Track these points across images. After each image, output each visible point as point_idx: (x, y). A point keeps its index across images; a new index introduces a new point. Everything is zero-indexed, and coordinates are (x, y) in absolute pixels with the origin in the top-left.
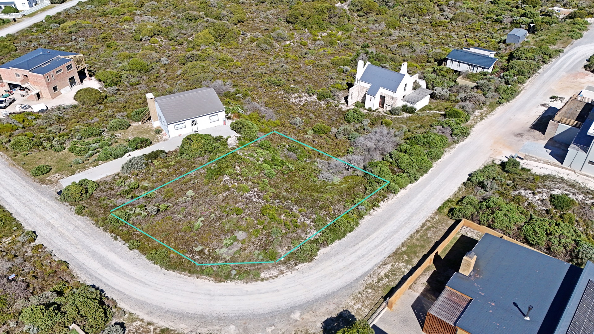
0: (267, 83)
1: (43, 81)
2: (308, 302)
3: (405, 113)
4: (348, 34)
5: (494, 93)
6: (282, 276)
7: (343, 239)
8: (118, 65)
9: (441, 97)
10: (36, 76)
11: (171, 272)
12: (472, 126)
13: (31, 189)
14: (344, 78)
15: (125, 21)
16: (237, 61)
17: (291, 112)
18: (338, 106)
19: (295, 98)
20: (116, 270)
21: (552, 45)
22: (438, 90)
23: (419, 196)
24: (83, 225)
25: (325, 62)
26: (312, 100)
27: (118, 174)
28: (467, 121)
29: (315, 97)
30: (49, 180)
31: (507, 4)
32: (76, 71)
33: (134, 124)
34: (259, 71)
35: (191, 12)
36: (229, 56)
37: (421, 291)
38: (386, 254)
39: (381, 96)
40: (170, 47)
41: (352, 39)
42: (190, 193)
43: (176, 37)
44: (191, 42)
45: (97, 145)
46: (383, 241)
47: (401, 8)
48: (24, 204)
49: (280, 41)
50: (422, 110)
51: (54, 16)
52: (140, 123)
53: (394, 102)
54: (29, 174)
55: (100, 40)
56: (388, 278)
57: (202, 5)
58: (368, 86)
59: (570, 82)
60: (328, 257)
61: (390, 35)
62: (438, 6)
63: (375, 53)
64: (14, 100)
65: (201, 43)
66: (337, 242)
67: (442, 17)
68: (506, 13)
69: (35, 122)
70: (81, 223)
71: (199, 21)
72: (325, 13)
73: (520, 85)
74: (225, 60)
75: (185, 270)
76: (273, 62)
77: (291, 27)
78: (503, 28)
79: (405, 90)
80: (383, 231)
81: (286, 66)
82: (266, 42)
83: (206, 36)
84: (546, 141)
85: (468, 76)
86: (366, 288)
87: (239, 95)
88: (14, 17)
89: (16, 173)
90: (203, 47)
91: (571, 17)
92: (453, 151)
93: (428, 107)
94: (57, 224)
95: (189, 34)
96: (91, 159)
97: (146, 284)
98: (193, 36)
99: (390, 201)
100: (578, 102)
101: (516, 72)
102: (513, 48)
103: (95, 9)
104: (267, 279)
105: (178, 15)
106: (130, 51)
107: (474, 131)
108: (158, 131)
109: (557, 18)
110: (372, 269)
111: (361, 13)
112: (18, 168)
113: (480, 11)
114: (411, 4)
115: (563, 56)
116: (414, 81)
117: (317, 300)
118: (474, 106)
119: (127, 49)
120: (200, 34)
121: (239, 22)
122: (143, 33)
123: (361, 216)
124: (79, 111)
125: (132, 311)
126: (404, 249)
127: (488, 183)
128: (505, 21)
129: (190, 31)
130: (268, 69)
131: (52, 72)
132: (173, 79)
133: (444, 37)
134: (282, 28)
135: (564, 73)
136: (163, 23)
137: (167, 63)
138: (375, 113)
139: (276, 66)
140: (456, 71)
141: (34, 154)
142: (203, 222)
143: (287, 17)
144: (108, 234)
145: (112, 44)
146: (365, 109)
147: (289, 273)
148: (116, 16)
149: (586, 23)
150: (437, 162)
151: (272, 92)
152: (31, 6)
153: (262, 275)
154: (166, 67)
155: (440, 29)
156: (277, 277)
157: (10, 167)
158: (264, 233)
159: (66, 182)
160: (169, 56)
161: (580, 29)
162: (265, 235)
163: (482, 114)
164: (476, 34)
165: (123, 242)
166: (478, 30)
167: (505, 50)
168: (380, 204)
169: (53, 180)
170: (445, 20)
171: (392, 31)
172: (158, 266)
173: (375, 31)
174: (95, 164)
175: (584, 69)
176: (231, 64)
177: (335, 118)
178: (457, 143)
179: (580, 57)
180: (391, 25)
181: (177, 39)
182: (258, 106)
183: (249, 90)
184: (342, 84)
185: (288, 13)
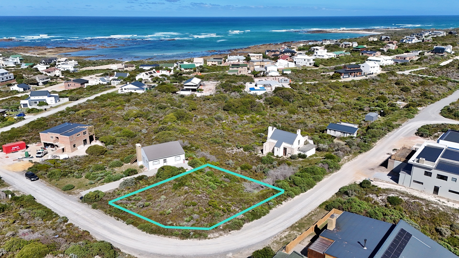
0: (211, 142)
1: (68, 141)
2: (237, 249)
3: (300, 159)
4: (263, 117)
5: (357, 147)
6: (221, 236)
7: (259, 219)
8: (113, 134)
9: (323, 150)
10: (64, 137)
11: (153, 235)
12: (342, 165)
13: (63, 197)
14: (261, 140)
15: (119, 109)
16: (192, 131)
17: (226, 158)
18: (257, 155)
19: (229, 150)
20: (119, 235)
21: (394, 122)
22: (321, 145)
23: (307, 199)
24: (97, 214)
25: (248, 131)
26: (240, 151)
27: (117, 189)
28: (339, 162)
29: (242, 149)
30: (73, 193)
31: (367, 100)
32: (89, 136)
33: (125, 164)
34: (206, 136)
35: (162, 104)
36: (186, 128)
37: (307, 245)
38: (286, 227)
39: (284, 148)
40: (147, 124)
41: (266, 119)
42: (163, 197)
43: (152, 118)
44: (161, 121)
45: (103, 174)
46: (284, 221)
47: (298, 102)
48: (58, 204)
49: (219, 120)
50: (311, 157)
51: (72, 107)
52: (129, 164)
53: (293, 151)
54: (60, 190)
55: (102, 120)
56: (286, 238)
57: (169, 101)
58: (275, 142)
59: (406, 141)
60: (250, 228)
61: (291, 118)
62: (322, 101)
63: (280, 126)
64: (47, 153)
65: (168, 121)
66: (255, 221)
67: (325, 108)
68: (366, 105)
69: (61, 164)
70: (95, 213)
71: (167, 109)
72: (248, 104)
73: (373, 143)
74: (184, 130)
75: (162, 234)
76: (215, 131)
77: (226, 113)
78: (364, 114)
79: (299, 144)
80: (284, 216)
81: (223, 133)
82: (210, 120)
83: (172, 117)
84: (389, 172)
85: (341, 139)
86: (273, 243)
87: (194, 148)
88: (45, 108)
89: (51, 190)
90: (169, 124)
91: (407, 106)
92: (329, 177)
93: (315, 155)
94: (80, 214)
95: (161, 116)
96: (99, 182)
97: (138, 241)
98: (163, 117)
99: (289, 201)
100: (407, 150)
101: (371, 136)
102: (369, 123)
103: (98, 103)
104: (212, 238)
105: (153, 106)
106: (121, 126)
107: (343, 168)
108: (142, 167)
109: (399, 108)
110: (277, 234)
111: (272, 105)
112: (53, 187)
113: (350, 104)
114: (304, 100)
115: (401, 128)
116: (305, 140)
117: (243, 248)
118: (343, 154)
119: (119, 125)
120: (167, 116)
121: (193, 110)
122: (130, 115)
123: (270, 208)
124: (89, 158)
125: (130, 254)
126: (296, 225)
127: (350, 192)
128: (365, 109)
129: (161, 115)
130: (211, 135)
131: (74, 136)
132: (149, 141)
133: (326, 119)
134: (221, 113)
135: (402, 137)
136: (144, 110)
137: (146, 132)
138: (281, 158)
139: (216, 133)
140: (333, 136)
141: (63, 180)
142: (172, 211)
143: (224, 107)
144: (113, 218)
145: (110, 122)
146: (275, 156)
147: (225, 235)
148: (112, 107)
149: (417, 110)
150: (319, 183)
151: (214, 147)
152: (56, 102)
153: (209, 236)
154: (145, 135)
155: (324, 114)
156: (218, 237)
157: (48, 186)
158: (210, 216)
159: (84, 193)
160: (147, 129)
161: (413, 113)
162: (210, 217)
163: (349, 158)
164: (348, 117)
165: (123, 221)
166: (348, 115)
167: (365, 124)
168: (282, 203)
169: (76, 192)
170: (327, 109)
171: (292, 115)
172: (145, 232)
173: (281, 115)
174: (102, 183)
175: (415, 135)
176: (188, 133)
177: (255, 161)
178: (333, 173)
179: (412, 129)
180: (292, 112)
181: (152, 119)
182: (205, 154)
183: (199, 145)
184: (259, 142)
185: (224, 104)
